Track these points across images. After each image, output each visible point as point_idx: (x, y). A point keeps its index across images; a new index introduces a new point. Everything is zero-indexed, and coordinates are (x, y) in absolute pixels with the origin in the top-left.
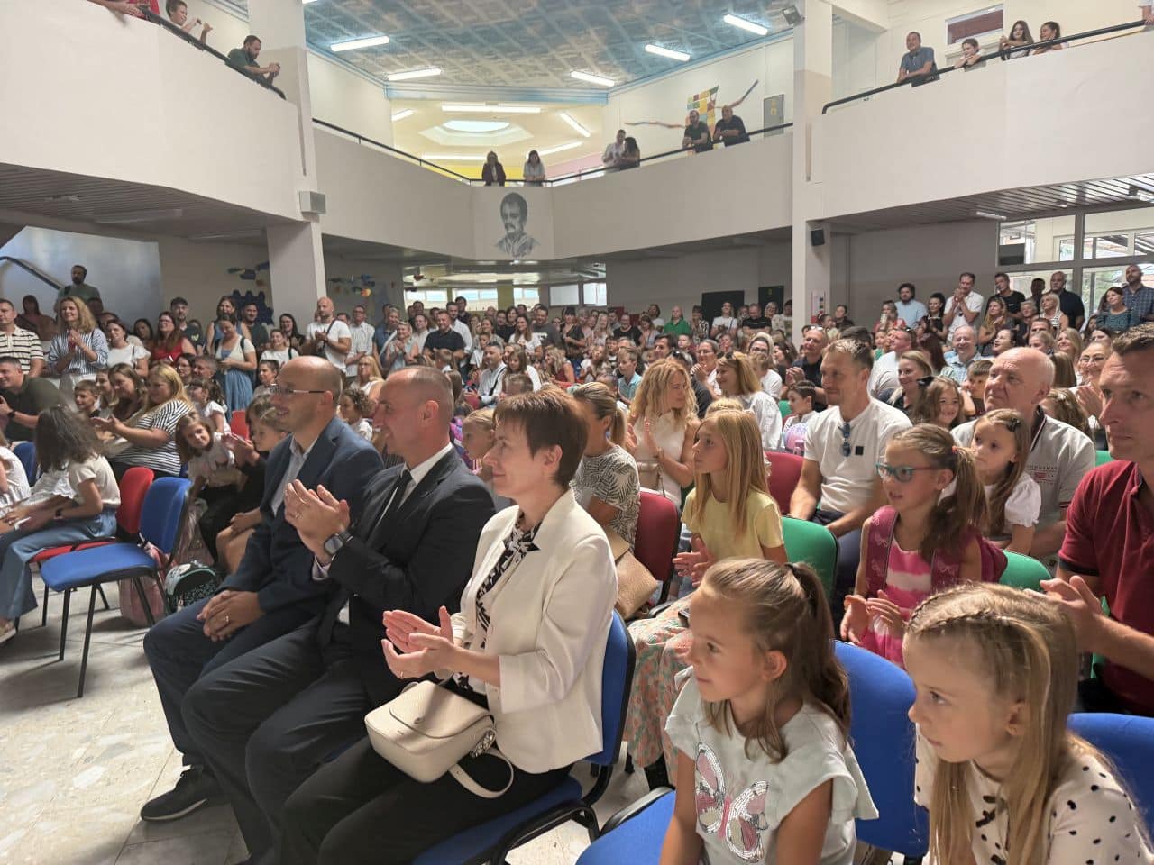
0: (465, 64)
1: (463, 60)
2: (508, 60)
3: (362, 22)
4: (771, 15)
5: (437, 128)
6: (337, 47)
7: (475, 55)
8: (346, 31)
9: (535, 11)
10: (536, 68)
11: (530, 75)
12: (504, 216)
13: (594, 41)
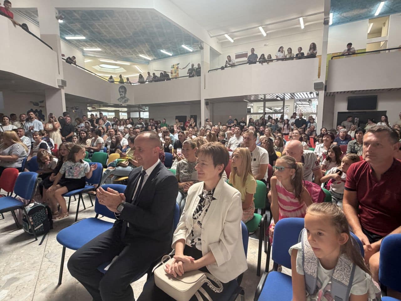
0: (109, 48)
1: (108, 47)
2: (122, 49)
3: (76, 31)
4: (193, 46)
5: (97, 66)
6: (68, 38)
7: (112, 46)
8: (71, 33)
9: (131, 36)
10: (130, 52)
11: (128, 54)
12: (120, 92)
13: (147, 47)
